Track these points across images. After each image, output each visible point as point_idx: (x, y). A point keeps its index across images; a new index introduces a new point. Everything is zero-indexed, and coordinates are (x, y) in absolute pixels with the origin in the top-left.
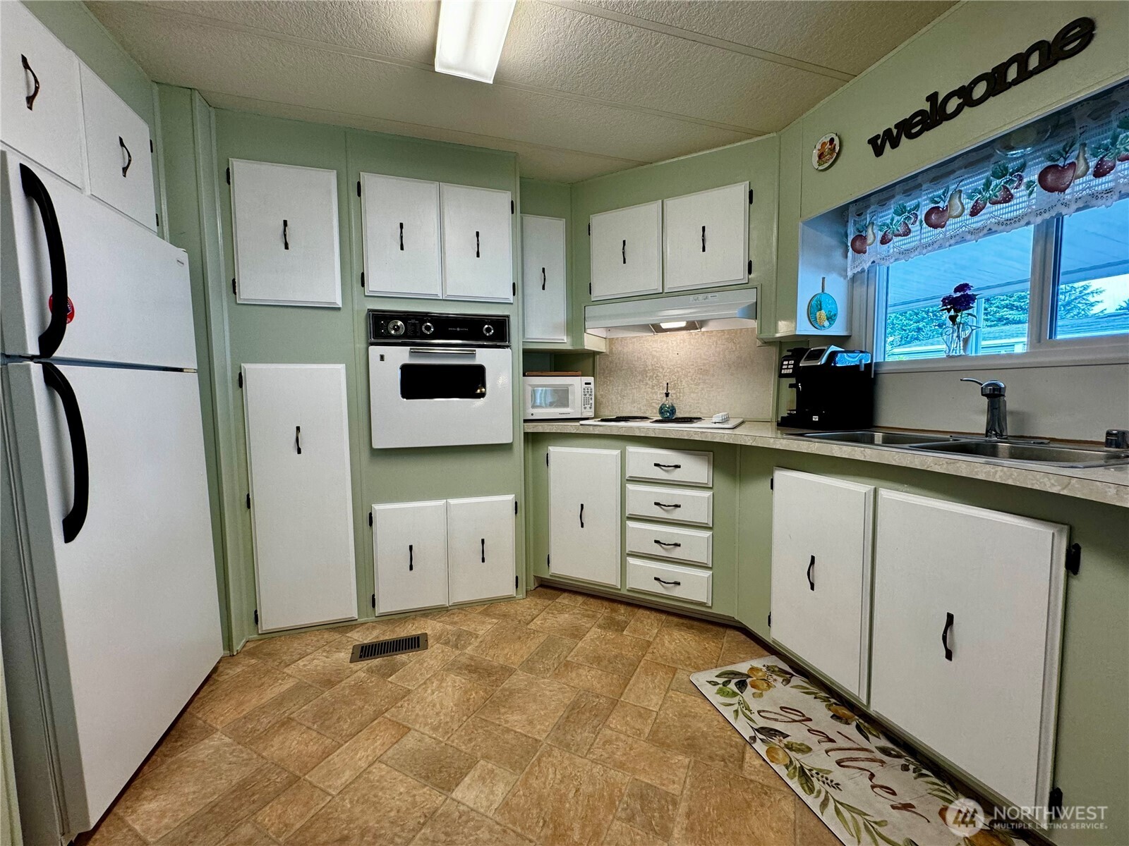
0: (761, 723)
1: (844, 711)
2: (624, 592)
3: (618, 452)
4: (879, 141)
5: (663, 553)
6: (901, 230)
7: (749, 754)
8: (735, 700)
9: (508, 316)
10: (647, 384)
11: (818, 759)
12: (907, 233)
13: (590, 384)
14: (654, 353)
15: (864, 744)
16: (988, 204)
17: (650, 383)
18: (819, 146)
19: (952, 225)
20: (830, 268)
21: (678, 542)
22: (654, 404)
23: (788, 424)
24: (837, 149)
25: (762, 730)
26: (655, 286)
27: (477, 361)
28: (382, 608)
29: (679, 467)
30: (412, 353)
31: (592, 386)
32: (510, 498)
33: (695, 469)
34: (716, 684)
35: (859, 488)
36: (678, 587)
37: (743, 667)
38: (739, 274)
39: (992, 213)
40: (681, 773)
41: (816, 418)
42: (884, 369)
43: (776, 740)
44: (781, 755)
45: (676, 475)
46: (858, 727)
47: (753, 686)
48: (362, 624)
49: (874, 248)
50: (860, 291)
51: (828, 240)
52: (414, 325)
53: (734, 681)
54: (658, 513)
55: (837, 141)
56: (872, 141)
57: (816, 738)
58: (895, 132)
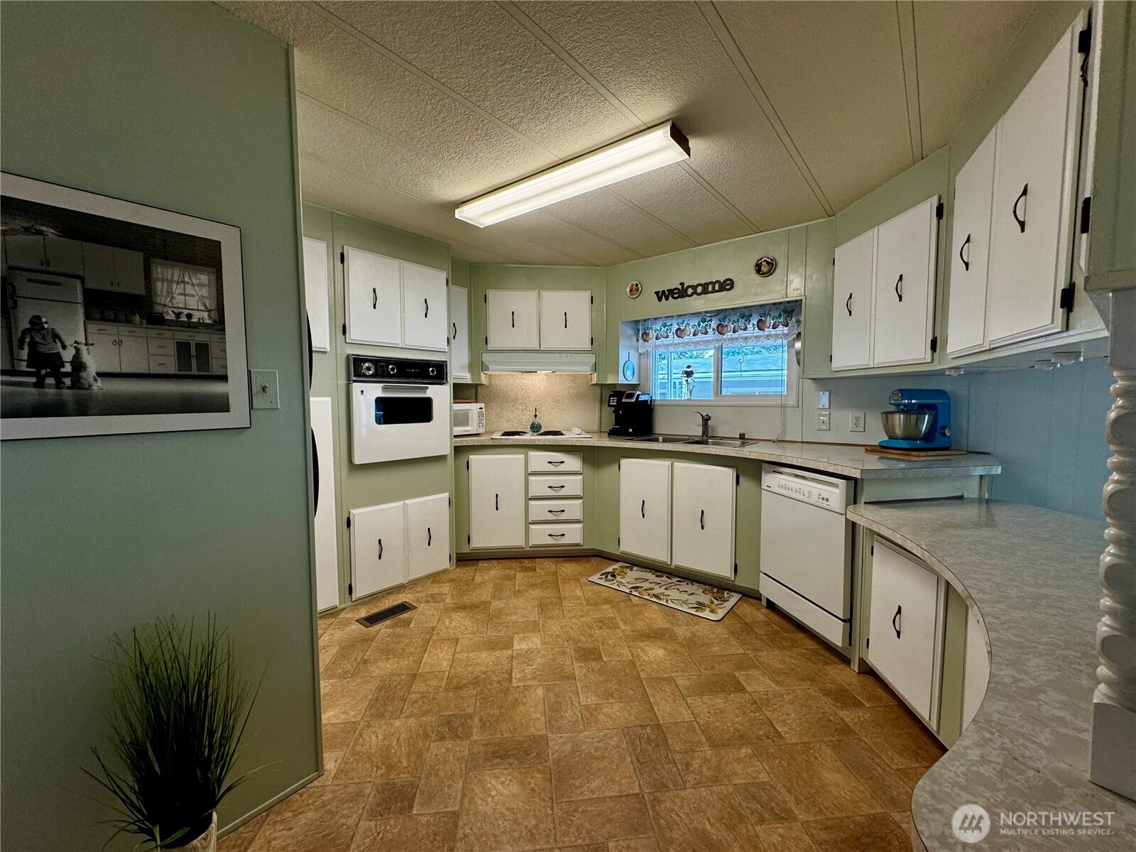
0: (630, 586)
1: (659, 574)
2: (528, 549)
3: (522, 456)
4: (660, 294)
5: (554, 518)
6: (665, 335)
7: (632, 597)
8: (615, 581)
9: (446, 362)
10: (518, 408)
11: (657, 591)
12: (667, 337)
13: (482, 408)
14: (523, 387)
15: (671, 581)
16: (700, 334)
17: (520, 407)
18: (630, 285)
19: (686, 339)
20: (631, 347)
21: (563, 509)
22: (523, 423)
23: (613, 433)
24: (640, 289)
25: (632, 588)
26: (535, 345)
27: (427, 395)
28: (358, 593)
29: (563, 462)
30: (384, 389)
31: (483, 410)
32: (447, 495)
33: (573, 463)
34: (602, 578)
35: (665, 463)
36: (564, 537)
37: (610, 569)
38: (587, 346)
39: (700, 337)
40: (610, 610)
41: (631, 430)
42: (657, 403)
43: (640, 589)
44: (644, 593)
45: (561, 468)
46: (667, 577)
47: (619, 575)
48: (342, 610)
49: (652, 341)
50: (644, 360)
51: (630, 332)
52: (382, 366)
53: (609, 576)
54: (551, 493)
55: (639, 286)
56: (657, 293)
57: (654, 585)
58: (667, 293)
